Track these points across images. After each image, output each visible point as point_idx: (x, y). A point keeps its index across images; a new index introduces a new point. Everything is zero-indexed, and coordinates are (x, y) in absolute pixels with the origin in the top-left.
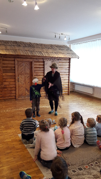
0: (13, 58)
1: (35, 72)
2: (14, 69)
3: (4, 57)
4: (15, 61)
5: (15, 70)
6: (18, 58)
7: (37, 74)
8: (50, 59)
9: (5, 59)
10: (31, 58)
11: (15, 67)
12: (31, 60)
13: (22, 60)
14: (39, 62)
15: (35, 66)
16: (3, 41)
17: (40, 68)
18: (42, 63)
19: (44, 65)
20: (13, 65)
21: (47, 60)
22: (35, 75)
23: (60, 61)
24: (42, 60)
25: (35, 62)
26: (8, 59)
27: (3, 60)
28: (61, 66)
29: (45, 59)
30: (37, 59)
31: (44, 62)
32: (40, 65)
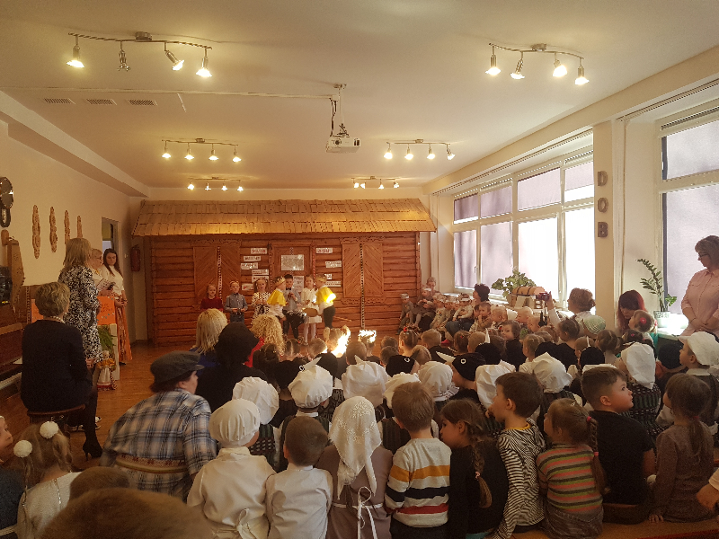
1: (319, 271)
2: (266, 265)
3: (244, 240)
5: (268, 268)
6: (277, 239)
8: (357, 239)
9: (245, 243)
10: (306, 238)
11: (268, 262)
12: (307, 243)
13: (284, 244)
16: (249, 202)
18: (337, 250)
19: (341, 253)
20: (265, 258)
21: (351, 239)
23: (387, 241)
24: (336, 242)
26: (253, 243)
27: (241, 247)
28: (391, 255)
29: (345, 239)
30: (322, 239)
31: (341, 246)
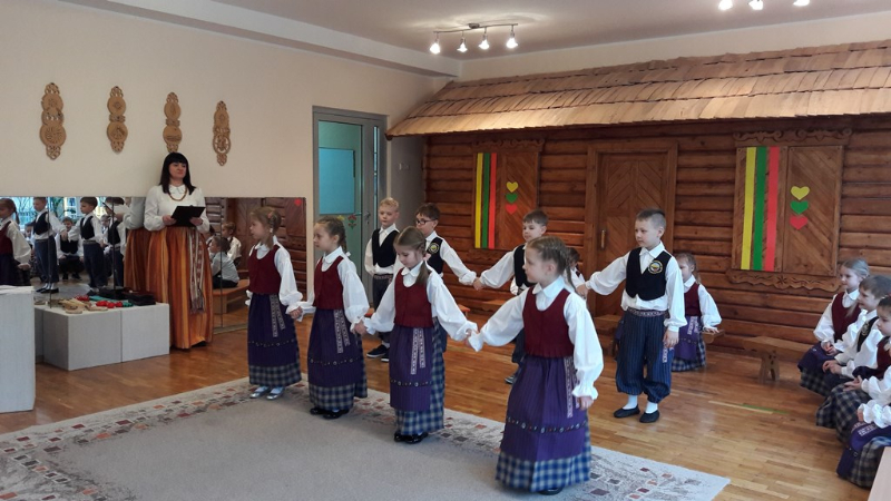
0: (583, 139)
1: (684, 205)
2: (579, 187)
3: (547, 140)
4: (586, 153)
5: (583, 193)
6: (604, 138)
7: (692, 216)
8: (776, 135)
9: (550, 147)
10: (663, 135)
11: (584, 182)
12: (665, 145)
13: (618, 146)
14: (707, 152)
15: (684, 175)
17: (711, 183)
18: (724, 159)
19: (735, 166)
20: (580, 174)
21: (761, 135)
22: (681, 218)
24: (723, 143)
25: (681, 152)
26: (563, 146)
27: (543, 153)
29: (745, 137)
30: (694, 136)
31: (733, 151)
32: (710, 167)
